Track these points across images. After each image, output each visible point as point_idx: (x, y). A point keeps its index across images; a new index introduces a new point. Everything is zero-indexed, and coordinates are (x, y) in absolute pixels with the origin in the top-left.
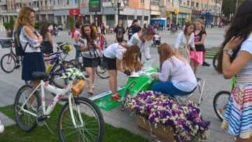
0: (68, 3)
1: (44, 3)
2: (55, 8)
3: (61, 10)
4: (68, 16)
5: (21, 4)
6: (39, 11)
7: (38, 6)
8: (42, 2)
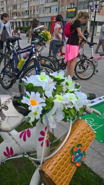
0: (50, 12)
1: (32, 11)
2: (41, 16)
3: (45, 17)
4: (49, 22)
5: (16, 12)
6: (29, 18)
7: (28, 15)
8: (31, 11)
